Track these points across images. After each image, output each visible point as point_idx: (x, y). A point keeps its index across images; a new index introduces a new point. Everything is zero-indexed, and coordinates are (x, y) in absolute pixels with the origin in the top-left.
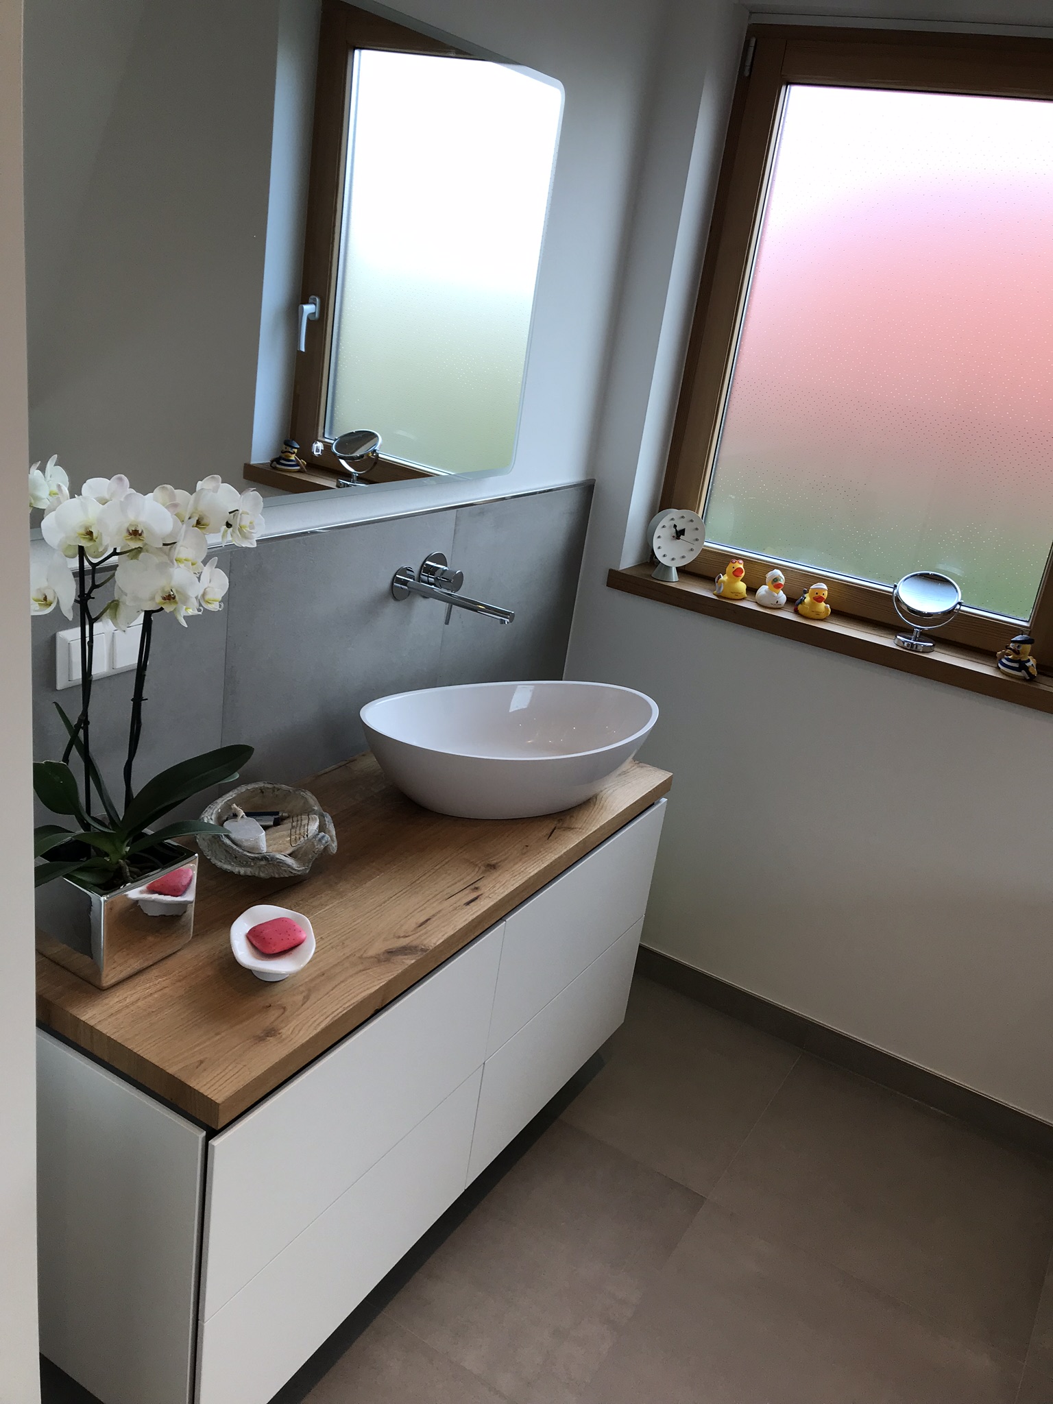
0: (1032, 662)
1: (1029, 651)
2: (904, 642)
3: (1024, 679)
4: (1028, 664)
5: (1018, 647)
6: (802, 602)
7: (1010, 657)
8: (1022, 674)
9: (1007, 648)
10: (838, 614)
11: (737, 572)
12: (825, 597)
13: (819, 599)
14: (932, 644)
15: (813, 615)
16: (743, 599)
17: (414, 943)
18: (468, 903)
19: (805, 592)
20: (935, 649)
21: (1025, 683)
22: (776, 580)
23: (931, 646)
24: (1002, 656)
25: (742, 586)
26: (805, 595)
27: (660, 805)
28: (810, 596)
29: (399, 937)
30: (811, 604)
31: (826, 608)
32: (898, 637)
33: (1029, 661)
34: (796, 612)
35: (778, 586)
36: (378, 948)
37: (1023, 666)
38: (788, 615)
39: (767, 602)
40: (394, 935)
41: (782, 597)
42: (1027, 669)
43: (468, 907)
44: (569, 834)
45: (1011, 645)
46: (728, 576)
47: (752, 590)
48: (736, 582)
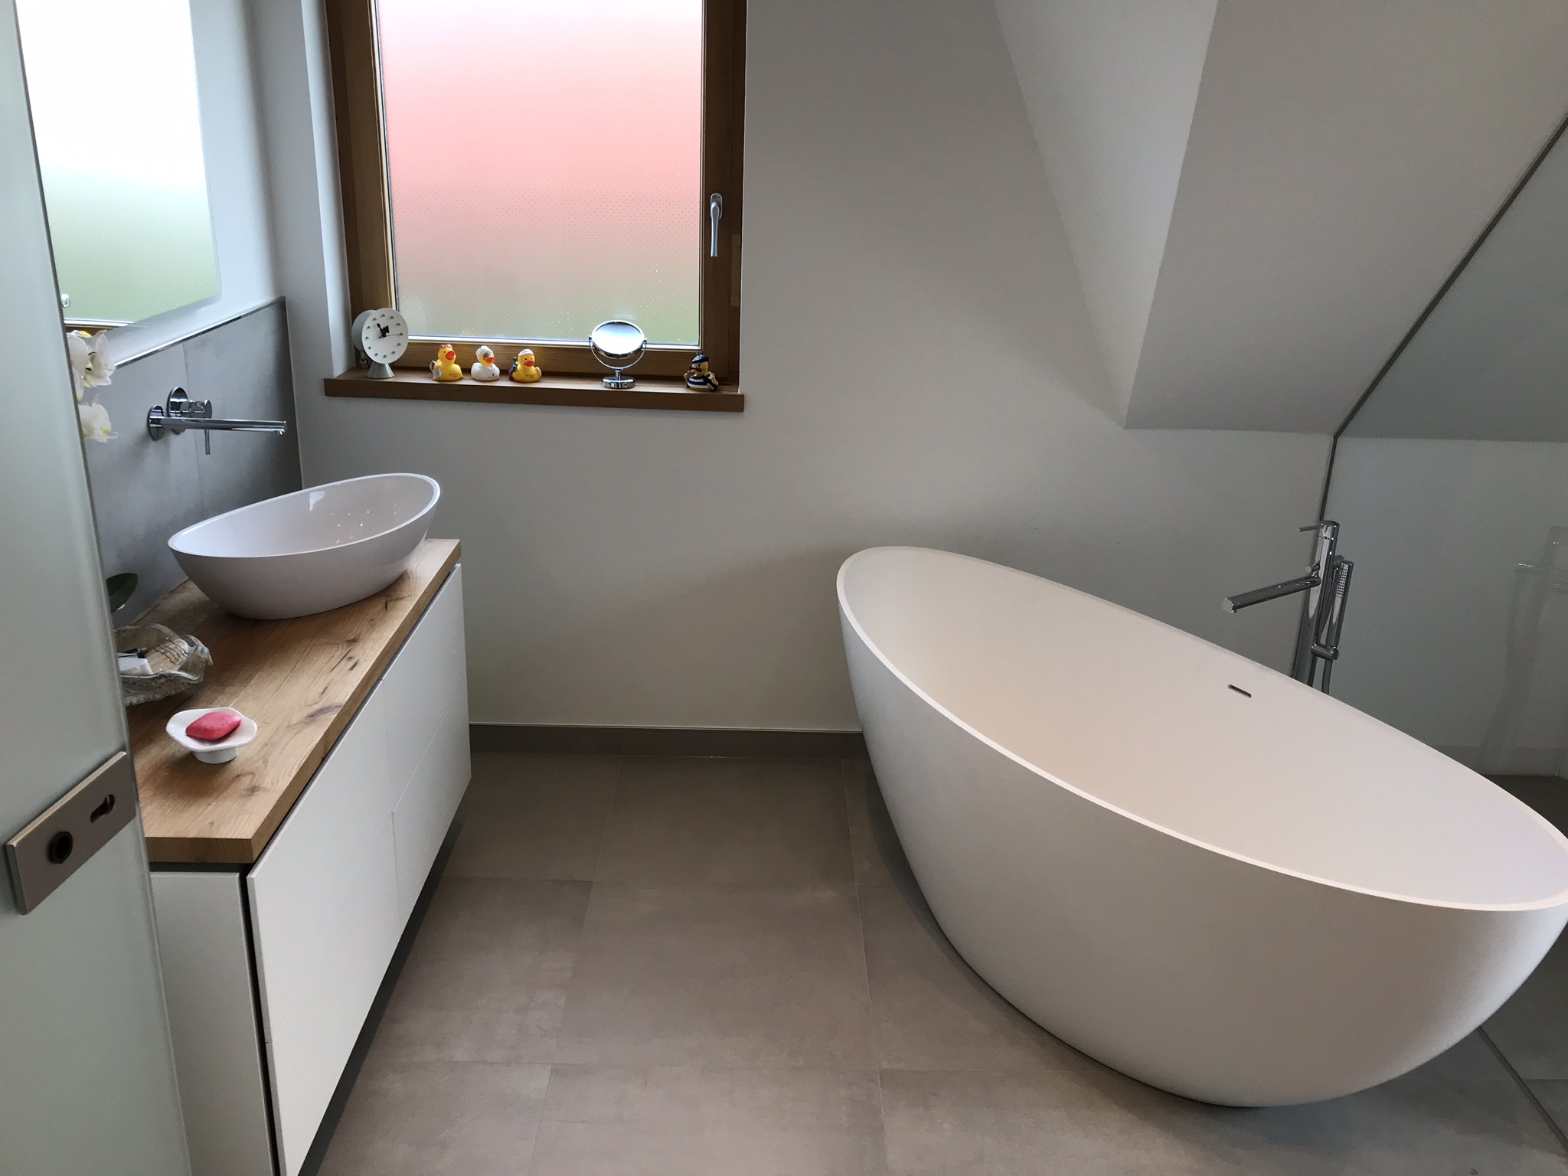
0: (712, 376)
1: (707, 367)
2: (610, 384)
3: (711, 390)
4: (709, 378)
5: (699, 365)
6: (515, 369)
7: (695, 375)
8: (707, 386)
9: (691, 368)
10: (547, 374)
11: (449, 356)
12: (534, 360)
13: (529, 364)
14: (632, 381)
15: (527, 379)
16: (461, 379)
17: (327, 704)
18: (352, 668)
19: (516, 360)
20: (636, 384)
21: (712, 393)
22: (486, 355)
23: (631, 382)
24: (689, 376)
25: (457, 368)
26: (517, 363)
27: (456, 571)
28: (520, 363)
29: (310, 705)
30: (524, 370)
31: (537, 370)
32: (604, 380)
33: (709, 375)
34: (512, 379)
35: (490, 360)
36: (298, 717)
37: (706, 381)
38: (505, 383)
39: (484, 376)
40: (305, 705)
41: (497, 370)
42: (710, 381)
43: (353, 671)
44: (402, 603)
45: (693, 366)
46: (442, 360)
47: (467, 371)
48: (450, 364)
